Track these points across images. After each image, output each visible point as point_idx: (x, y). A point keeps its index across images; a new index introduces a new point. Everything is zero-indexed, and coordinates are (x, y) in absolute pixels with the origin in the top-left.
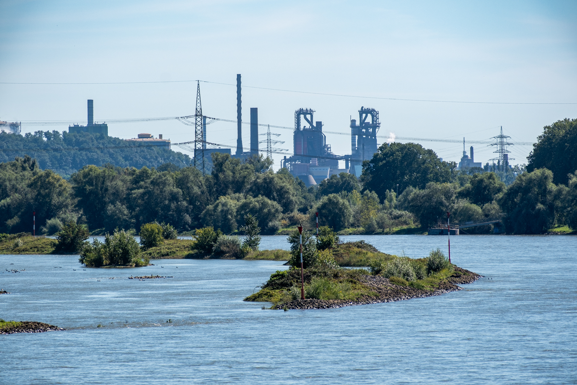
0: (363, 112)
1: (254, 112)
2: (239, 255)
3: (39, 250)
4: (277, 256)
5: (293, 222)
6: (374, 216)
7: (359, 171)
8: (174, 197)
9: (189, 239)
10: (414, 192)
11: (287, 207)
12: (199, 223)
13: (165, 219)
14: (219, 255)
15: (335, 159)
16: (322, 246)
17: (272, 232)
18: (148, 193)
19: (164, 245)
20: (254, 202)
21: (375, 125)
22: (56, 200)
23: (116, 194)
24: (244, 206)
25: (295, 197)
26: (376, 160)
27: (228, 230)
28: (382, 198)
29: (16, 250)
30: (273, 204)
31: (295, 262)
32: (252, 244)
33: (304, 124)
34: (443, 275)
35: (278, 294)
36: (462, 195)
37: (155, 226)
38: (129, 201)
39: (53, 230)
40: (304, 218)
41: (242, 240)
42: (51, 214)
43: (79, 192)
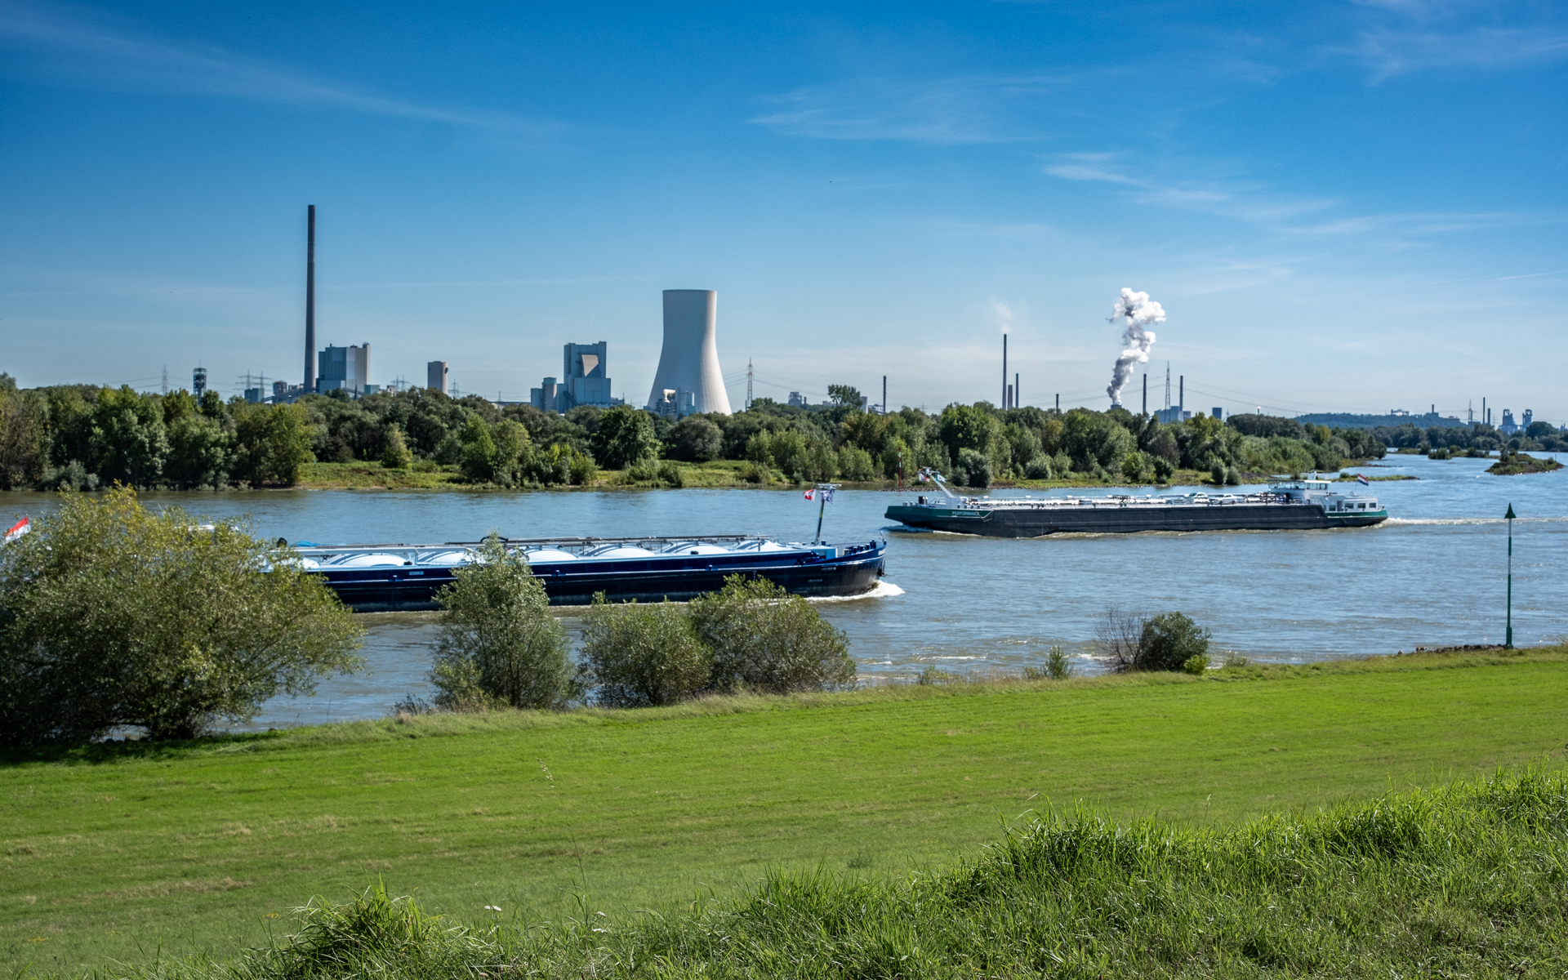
0: (1527, 411)
1: (1489, 410)
2: (1483, 456)
4: (1496, 457)
5: (1502, 446)
6: (1530, 445)
7: (1525, 430)
8: (1461, 437)
9: (1465, 451)
10: (1544, 437)
11: (1500, 441)
12: (1469, 446)
13: (1458, 444)
14: (1476, 456)
15: (1516, 426)
16: (1512, 454)
17: (1494, 449)
18: (1452, 436)
19: (1457, 453)
20: (1488, 439)
21: (1531, 415)
22: (1420, 437)
23: (1441, 436)
24: (1485, 441)
25: (1502, 438)
26: (1531, 426)
33: (1506, 414)
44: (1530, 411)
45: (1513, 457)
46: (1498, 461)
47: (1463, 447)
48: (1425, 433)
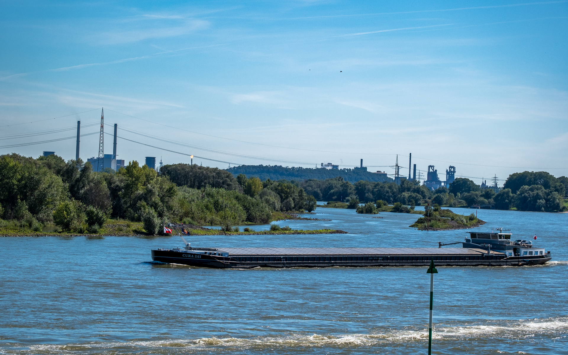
0: (450, 167)
1: (415, 165)
2: (408, 212)
3: (343, 207)
4: (420, 213)
5: (426, 202)
6: (452, 201)
7: (448, 186)
8: (387, 192)
9: (392, 206)
10: (466, 194)
11: (424, 197)
12: (395, 201)
13: (384, 199)
14: (401, 211)
15: (441, 182)
16: (436, 210)
17: (419, 205)
18: (379, 190)
19: (384, 207)
20: (414, 195)
21: (454, 172)
22: (349, 191)
23: (369, 190)
24: (410, 196)
25: (427, 194)
26: (454, 183)
27: (405, 204)
28: (455, 195)
29: (335, 207)
30: (419, 196)
31: (426, 215)
32: (412, 208)
33: (431, 170)
34: (474, 222)
35: (420, 225)
36: (481, 196)
37: (381, 201)
38: (373, 193)
39: (348, 201)
40: (430, 201)
41: (409, 207)
42: (347, 195)
43: (357, 189)
44: (454, 168)
45: (437, 213)
46: (422, 216)
47: (390, 203)
48: (354, 187)
